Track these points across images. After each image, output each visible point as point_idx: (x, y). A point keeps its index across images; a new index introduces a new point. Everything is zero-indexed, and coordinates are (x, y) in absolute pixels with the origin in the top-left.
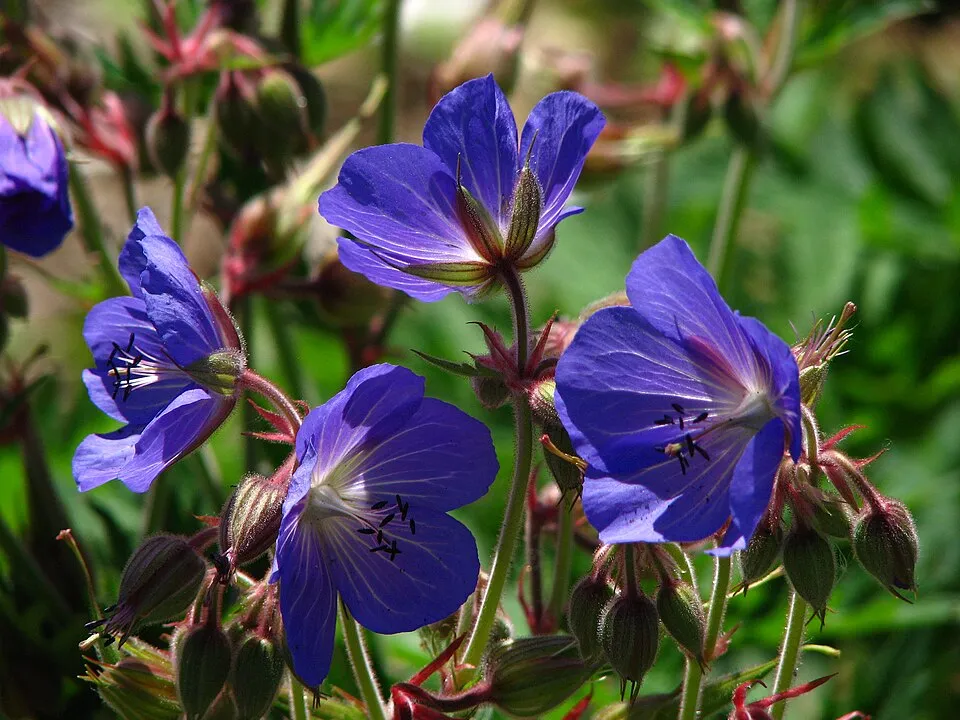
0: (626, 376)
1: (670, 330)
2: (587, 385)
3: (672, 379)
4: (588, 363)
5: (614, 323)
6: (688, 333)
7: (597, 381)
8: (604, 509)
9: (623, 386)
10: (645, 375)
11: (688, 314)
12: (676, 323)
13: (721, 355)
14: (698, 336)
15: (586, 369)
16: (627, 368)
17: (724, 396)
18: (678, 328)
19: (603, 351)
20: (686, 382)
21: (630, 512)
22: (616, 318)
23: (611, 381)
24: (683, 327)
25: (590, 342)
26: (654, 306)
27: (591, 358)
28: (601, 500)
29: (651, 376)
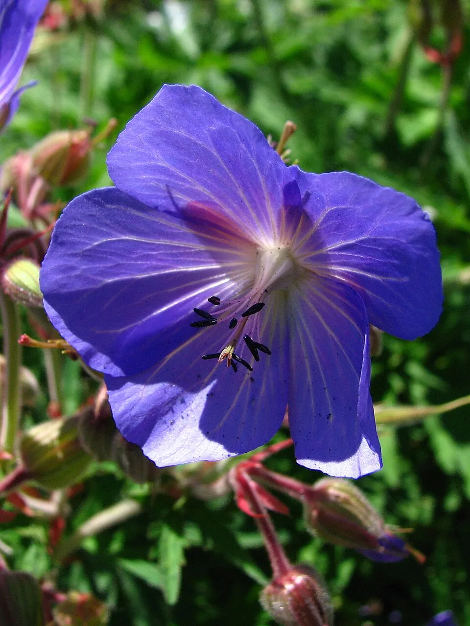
0: (119, 265)
1: (163, 203)
2: (78, 286)
3: (172, 255)
4: (73, 262)
5: (95, 210)
6: (184, 200)
7: (88, 278)
8: (140, 420)
9: (117, 275)
10: (142, 258)
11: (183, 180)
12: (169, 192)
13: (227, 216)
14: (199, 202)
15: (72, 268)
16: (119, 255)
17: (234, 258)
18: (172, 198)
19: (87, 244)
20: (189, 254)
21: (167, 413)
22: (96, 203)
23: (105, 273)
24: (178, 195)
25: (71, 239)
26: (144, 180)
27: (75, 255)
28: (133, 412)
29: (148, 257)
